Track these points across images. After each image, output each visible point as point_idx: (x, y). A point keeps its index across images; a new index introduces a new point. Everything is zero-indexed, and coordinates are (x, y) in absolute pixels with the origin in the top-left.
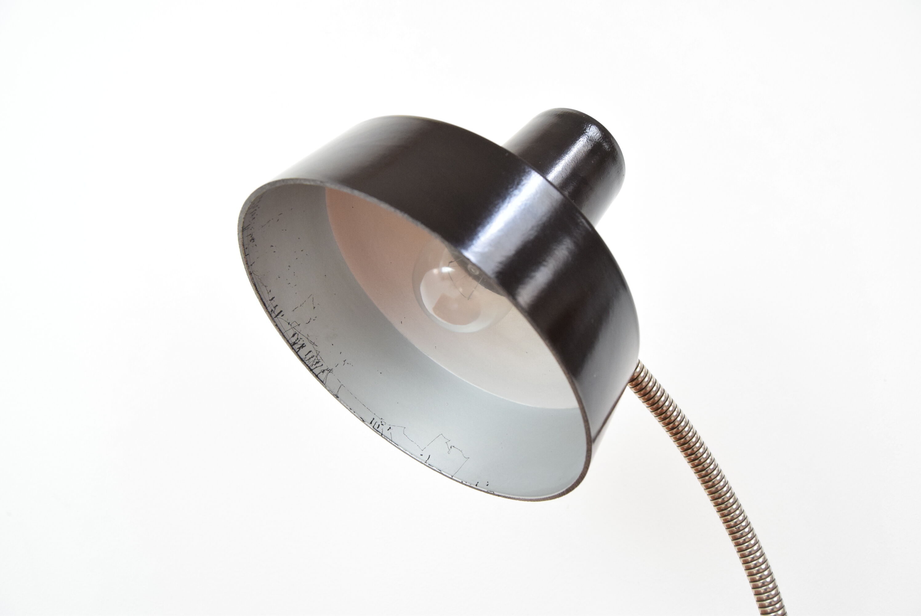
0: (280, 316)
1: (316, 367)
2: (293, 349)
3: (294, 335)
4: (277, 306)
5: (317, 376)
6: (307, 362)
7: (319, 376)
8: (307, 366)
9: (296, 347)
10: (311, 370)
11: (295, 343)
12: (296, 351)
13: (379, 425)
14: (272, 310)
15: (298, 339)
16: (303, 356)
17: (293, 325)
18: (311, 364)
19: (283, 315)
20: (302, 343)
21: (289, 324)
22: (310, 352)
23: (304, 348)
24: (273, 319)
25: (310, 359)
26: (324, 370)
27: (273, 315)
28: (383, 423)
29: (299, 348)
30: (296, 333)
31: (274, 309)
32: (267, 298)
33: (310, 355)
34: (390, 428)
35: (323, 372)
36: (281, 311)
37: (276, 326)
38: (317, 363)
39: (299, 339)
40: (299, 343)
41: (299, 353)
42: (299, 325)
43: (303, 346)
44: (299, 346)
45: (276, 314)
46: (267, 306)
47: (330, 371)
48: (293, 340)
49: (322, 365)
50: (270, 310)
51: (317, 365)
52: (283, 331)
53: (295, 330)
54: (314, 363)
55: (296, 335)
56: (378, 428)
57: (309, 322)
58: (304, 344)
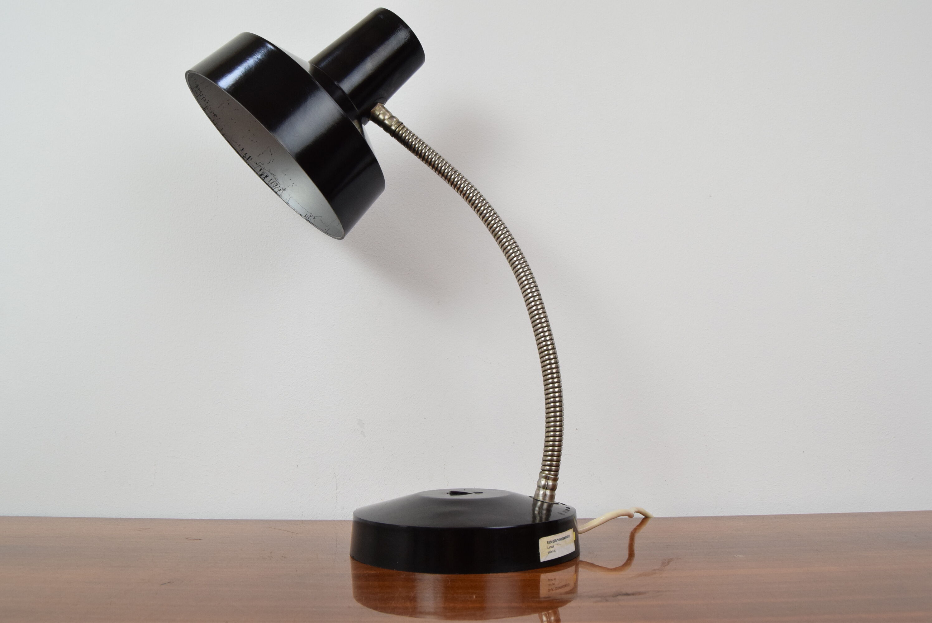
0: (250, 159)
1: (276, 188)
2: (261, 178)
3: (260, 170)
4: (246, 153)
5: (276, 193)
6: (270, 185)
7: (277, 193)
8: (270, 187)
9: (263, 177)
10: (273, 190)
11: (261, 175)
12: (263, 179)
13: (309, 217)
14: (244, 156)
15: (263, 172)
16: (267, 182)
17: (259, 165)
18: (273, 186)
19: (251, 159)
20: (266, 174)
21: (256, 164)
22: (271, 179)
23: (268, 177)
24: (245, 161)
25: (272, 183)
26: (280, 189)
27: (246, 159)
28: (311, 216)
29: (265, 177)
30: (262, 169)
31: (245, 155)
32: (239, 149)
33: (272, 181)
34: (315, 218)
35: (280, 190)
36: (250, 157)
37: (248, 165)
38: (276, 185)
40: (264, 174)
41: (265, 180)
42: (263, 164)
43: (267, 176)
44: (264, 176)
45: (247, 158)
46: (240, 154)
47: (285, 189)
48: (260, 173)
49: (279, 186)
50: (242, 156)
52: (253, 168)
53: (261, 168)
54: (274, 186)
55: (262, 170)
57: (269, 163)
58: (267, 175)
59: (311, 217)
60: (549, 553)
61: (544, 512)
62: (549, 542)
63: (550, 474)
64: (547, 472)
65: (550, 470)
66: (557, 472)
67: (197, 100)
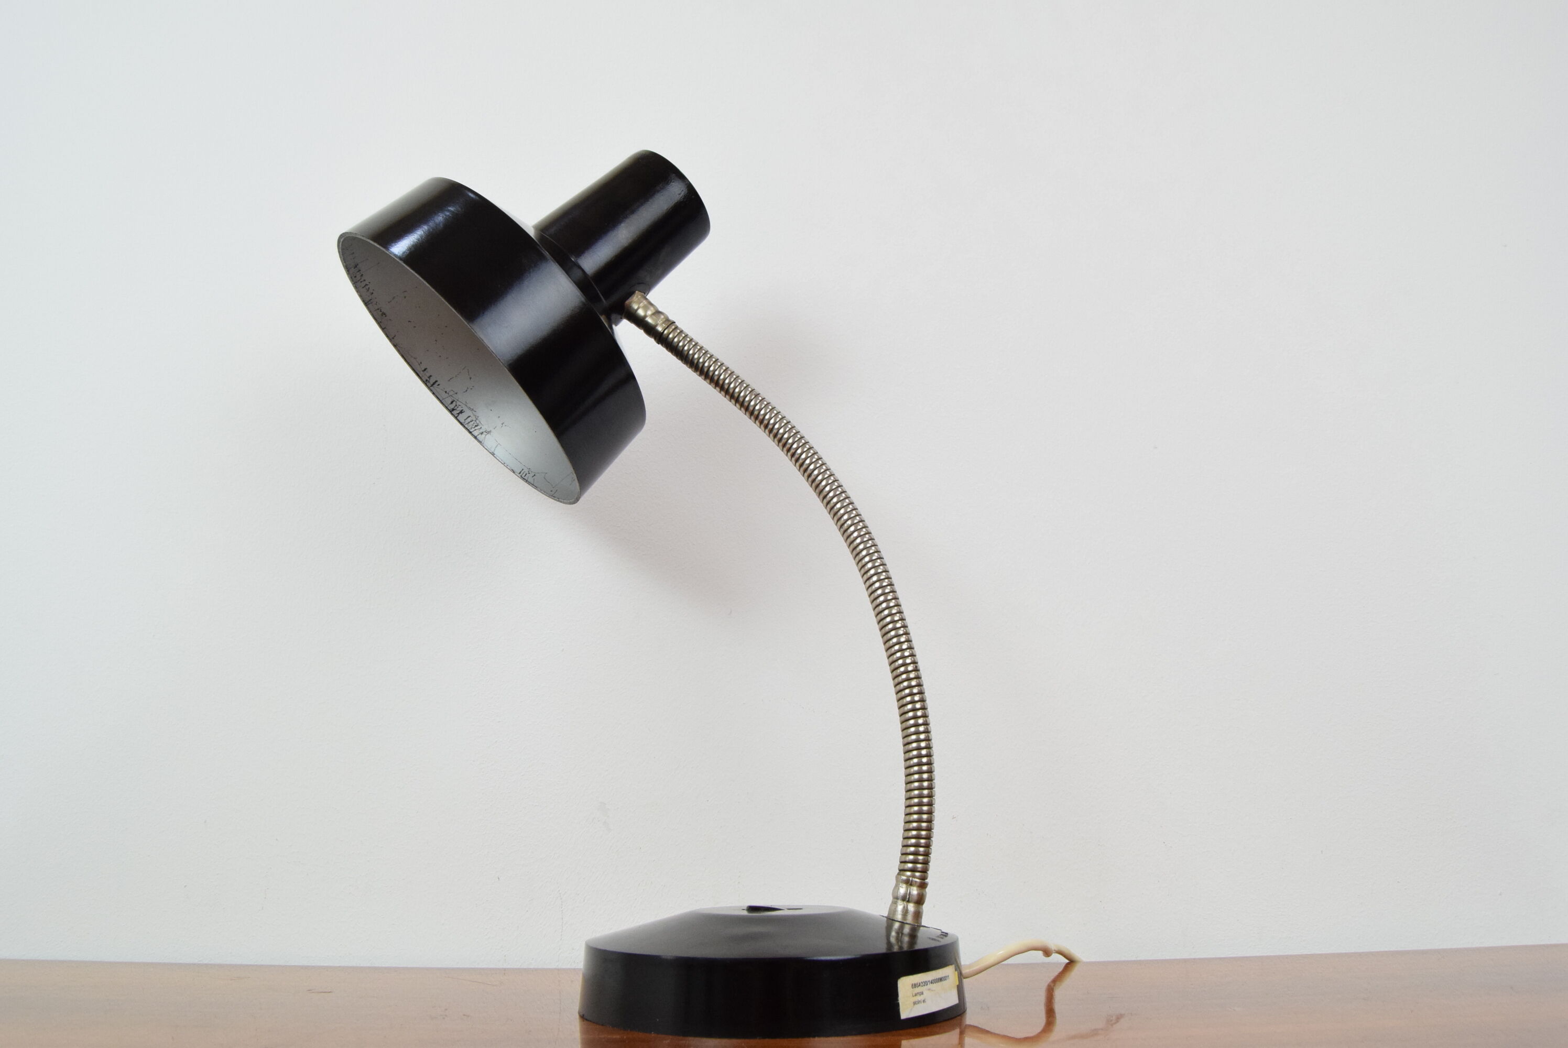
0: (435, 386)
1: (476, 430)
2: (452, 414)
3: (452, 403)
4: (431, 376)
5: (475, 437)
6: (466, 426)
7: (478, 437)
8: (466, 429)
9: (455, 412)
10: (470, 433)
11: (453, 410)
12: (456, 415)
13: (526, 474)
14: (427, 380)
15: (456, 405)
16: (462, 421)
17: (450, 394)
18: (470, 427)
19: (439, 385)
20: (461, 409)
21: (446, 392)
22: (469, 417)
23: (463, 414)
24: (429, 388)
25: (469, 423)
26: (482, 432)
27: (429, 385)
28: (530, 472)
29: (459, 414)
30: (454, 401)
31: (428, 379)
32: (419, 369)
33: (469, 420)
34: (535, 475)
35: (482, 434)
36: (436, 381)
37: (433, 393)
38: (476, 426)
39: (458, 406)
40: (458, 409)
41: (458, 418)
42: (456, 393)
43: (461, 412)
44: (458, 412)
45: (432, 383)
46: (421, 376)
47: (489, 432)
48: (452, 406)
49: (481, 428)
50: (425, 380)
51: (476, 428)
52: (441, 399)
53: (453, 398)
54: (473, 427)
55: (454, 403)
56: (525, 476)
57: (466, 391)
60: (915, 1003)
61: (906, 939)
62: (915, 986)
63: (914, 876)
64: (909, 873)
65: (913, 870)
66: (925, 874)
67: (356, 288)
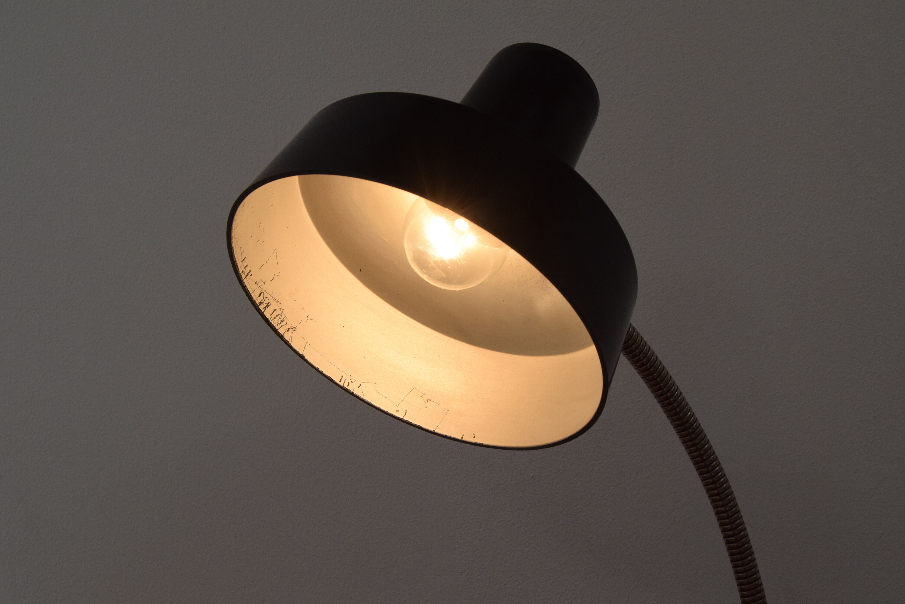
0: (249, 276)
1: (282, 326)
2: (259, 309)
4: (247, 266)
5: (282, 336)
6: (272, 322)
7: (284, 335)
9: (262, 307)
10: (277, 330)
11: (261, 303)
12: (263, 311)
13: (349, 383)
15: (263, 298)
16: (268, 316)
17: (260, 285)
18: (276, 323)
19: (251, 275)
21: (256, 283)
22: (275, 310)
23: (269, 307)
25: (275, 318)
26: (289, 329)
27: (243, 276)
28: (352, 380)
29: (265, 308)
30: (262, 292)
31: (244, 270)
32: (240, 259)
33: (275, 314)
34: (360, 385)
35: (288, 331)
36: (250, 271)
38: (282, 321)
40: (265, 302)
42: (264, 283)
44: (265, 306)
45: (246, 275)
46: (239, 267)
47: (294, 329)
48: (259, 300)
49: (287, 323)
50: (241, 271)
52: (251, 292)
53: (261, 289)
54: (279, 322)
55: (262, 294)
56: (348, 386)
57: (273, 279)
58: (269, 303)
59: (352, 382)
